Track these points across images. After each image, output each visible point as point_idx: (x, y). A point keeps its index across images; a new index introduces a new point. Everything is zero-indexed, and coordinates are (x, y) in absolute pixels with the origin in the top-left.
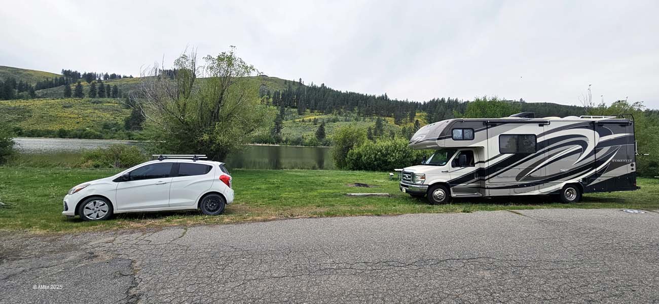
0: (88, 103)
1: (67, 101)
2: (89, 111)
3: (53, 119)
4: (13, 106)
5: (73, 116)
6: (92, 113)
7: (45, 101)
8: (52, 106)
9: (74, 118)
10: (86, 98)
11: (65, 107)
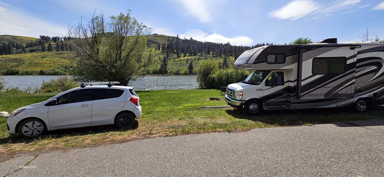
0: (55, 54)
1: (43, 54)
2: (56, 59)
3: (36, 65)
4: (14, 58)
5: (48, 62)
6: (58, 60)
7: (31, 54)
8: (36, 57)
9: (48, 63)
10: (54, 52)
11: (43, 57)
